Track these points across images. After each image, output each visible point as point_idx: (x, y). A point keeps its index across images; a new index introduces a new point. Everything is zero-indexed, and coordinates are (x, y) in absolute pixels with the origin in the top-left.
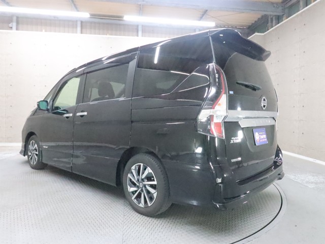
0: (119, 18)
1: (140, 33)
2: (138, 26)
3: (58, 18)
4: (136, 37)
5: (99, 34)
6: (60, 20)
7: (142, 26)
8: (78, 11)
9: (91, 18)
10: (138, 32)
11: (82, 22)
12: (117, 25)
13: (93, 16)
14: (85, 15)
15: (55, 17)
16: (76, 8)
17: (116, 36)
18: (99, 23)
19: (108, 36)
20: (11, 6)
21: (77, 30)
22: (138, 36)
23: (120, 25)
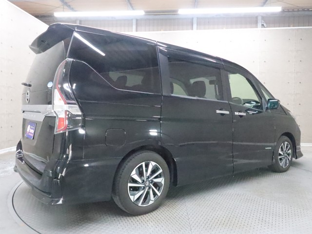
0: (174, 12)
1: (195, 26)
2: (192, 19)
3: (115, 18)
4: (191, 31)
5: (154, 31)
6: (117, 20)
7: (197, 18)
8: (133, 9)
9: (145, 15)
10: (192, 25)
11: (137, 20)
12: (170, 19)
13: (148, 13)
14: (140, 13)
15: (112, 18)
16: (132, 7)
17: (170, 32)
18: (154, 20)
19: (162, 32)
20: (75, 11)
21: (132, 29)
22: (192, 29)
23: (174, 19)
